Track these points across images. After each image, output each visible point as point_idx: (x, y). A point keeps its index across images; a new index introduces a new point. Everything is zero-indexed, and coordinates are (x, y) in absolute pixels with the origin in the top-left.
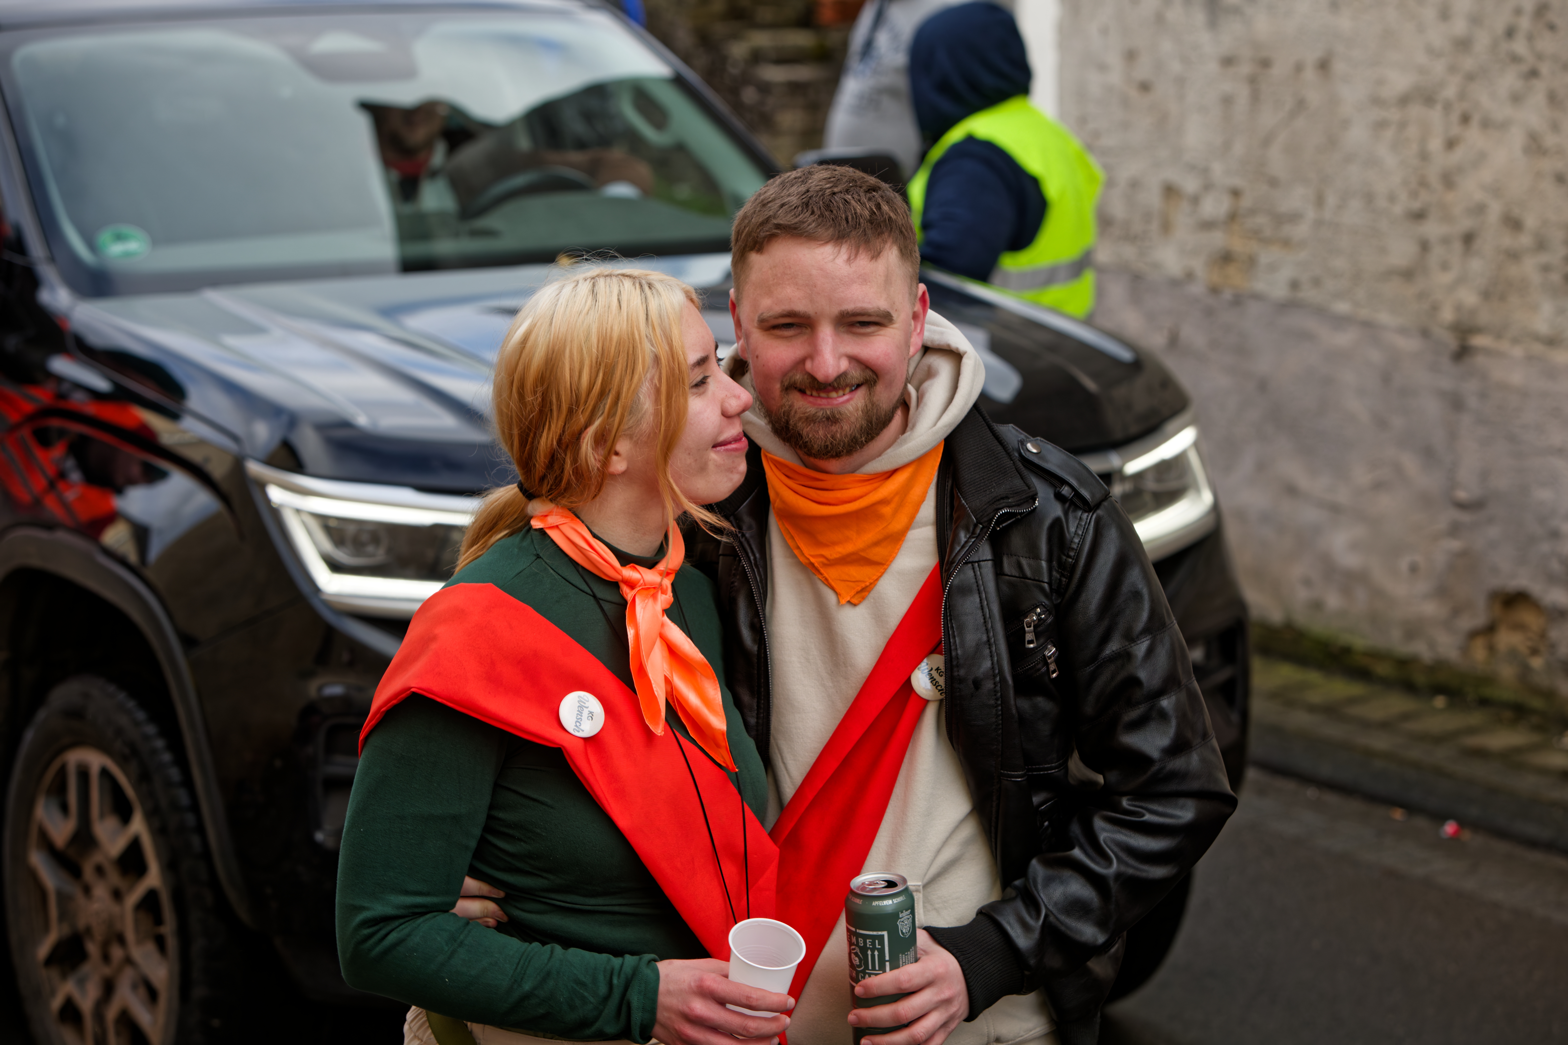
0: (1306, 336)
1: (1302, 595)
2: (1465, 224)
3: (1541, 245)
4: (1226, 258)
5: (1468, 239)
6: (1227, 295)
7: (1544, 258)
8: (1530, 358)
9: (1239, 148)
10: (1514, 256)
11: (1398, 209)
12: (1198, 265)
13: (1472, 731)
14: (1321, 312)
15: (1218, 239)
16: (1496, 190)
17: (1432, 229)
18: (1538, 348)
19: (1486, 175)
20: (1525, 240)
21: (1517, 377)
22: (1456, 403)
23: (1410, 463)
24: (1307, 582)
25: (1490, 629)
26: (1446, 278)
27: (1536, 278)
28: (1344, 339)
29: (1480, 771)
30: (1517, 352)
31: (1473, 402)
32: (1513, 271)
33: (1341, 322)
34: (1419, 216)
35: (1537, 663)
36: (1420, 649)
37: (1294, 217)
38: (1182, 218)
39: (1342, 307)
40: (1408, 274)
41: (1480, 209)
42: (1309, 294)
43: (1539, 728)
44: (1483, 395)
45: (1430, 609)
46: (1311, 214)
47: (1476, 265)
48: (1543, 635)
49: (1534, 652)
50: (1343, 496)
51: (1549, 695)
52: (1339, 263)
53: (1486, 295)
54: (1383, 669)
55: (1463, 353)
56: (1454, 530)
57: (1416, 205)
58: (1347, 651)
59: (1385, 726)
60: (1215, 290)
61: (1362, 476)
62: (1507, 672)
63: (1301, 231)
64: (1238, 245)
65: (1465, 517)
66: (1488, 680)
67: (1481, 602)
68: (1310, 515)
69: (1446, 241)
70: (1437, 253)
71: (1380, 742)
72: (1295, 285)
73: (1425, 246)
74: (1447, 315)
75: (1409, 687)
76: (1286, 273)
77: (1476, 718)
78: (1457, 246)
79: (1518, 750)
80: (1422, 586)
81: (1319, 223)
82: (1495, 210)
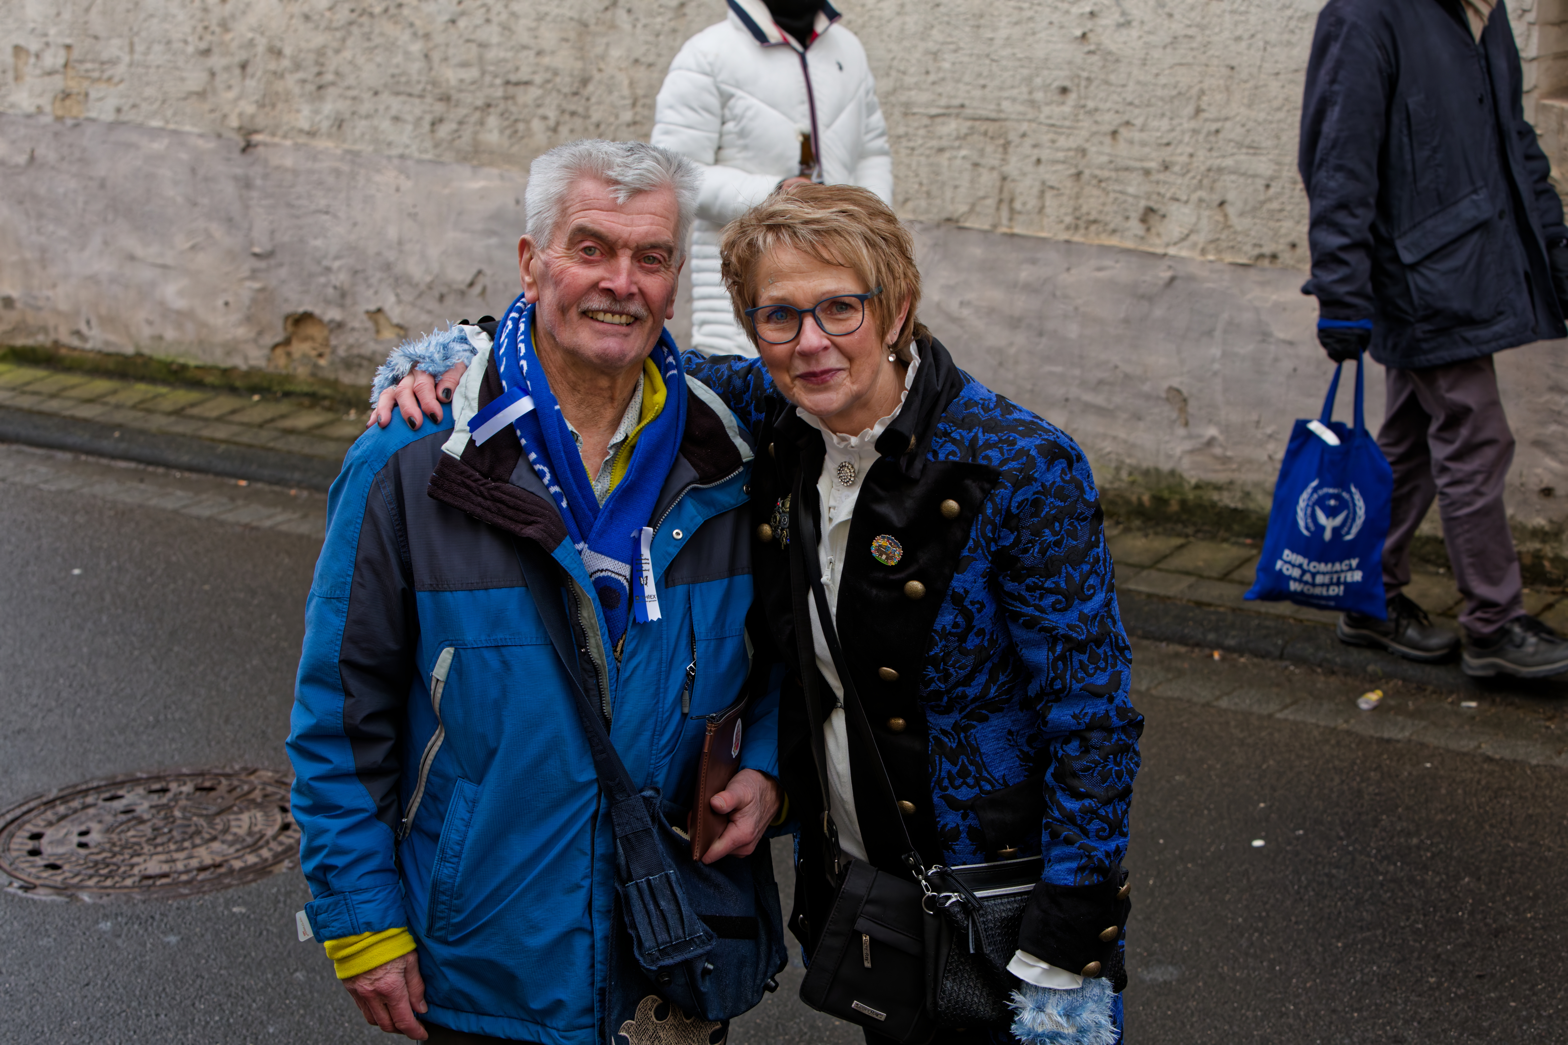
0: (130, 146)
1: (147, 332)
2: (242, 55)
3: (297, 66)
4: (66, 95)
5: (244, 66)
6: (69, 122)
7: (300, 75)
8: (297, 147)
9: (67, 16)
10: (279, 75)
11: (190, 49)
12: (45, 102)
13: (283, 417)
14: (140, 127)
15: (58, 82)
16: (260, 30)
17: (216, 61)
18: (302, 140)
19: (252, 19)
20: (286, 63)
21: (289, 162)
22: (247, 184)
23: (217, 230)
24: (150, 323)
25: (287, 342)
26: (231, 95)
27: (297, 90)
28: (159, 146)
29: (295, 444)
30: (288, 143)
31: (259, 182)
32: (279, 86)
33: (156, 133)
34: (207, 52)
35: (322, 362)
36: (238, 362)
37: (114, 62)
38: (30, 69)
39: (156, 123)
40: (202, 95)
41: (251, 43)
42: (129, 116)
43: (329, 409)
44: (265, 177)
45: (241, 332)
46: (126, 59)
47: (251, 83)
48: (326, 343)
49: (320, 355)
50: (169, 259)
51: (334, 384)
52: (149, 91)
53: (261, 105)
54: (209, 379)
55: (248, 147)
56: (254, 274)
57: (203, 45)
58: (184, 367)
59: (220, 419)
60: (59, 119)
61: (182, 242)
62: (302, 371)
63: (120, 70)
64: (73, 85)
65: (262, 264)
66: (289, 378)
67: (279, 324)
68: (146, 274)
69: (227, 69)
70: (221, 77)
71: (222, 432)
72: (119, 110)
73: (213, 74)
74: (234, 122)
75: (233, 390)
76: (112, 102)
77: (284, 407)
78: (237, 71)
79: (319, 426)
80: (235, 317)
81: (131, 65)
82: (262, 44)
